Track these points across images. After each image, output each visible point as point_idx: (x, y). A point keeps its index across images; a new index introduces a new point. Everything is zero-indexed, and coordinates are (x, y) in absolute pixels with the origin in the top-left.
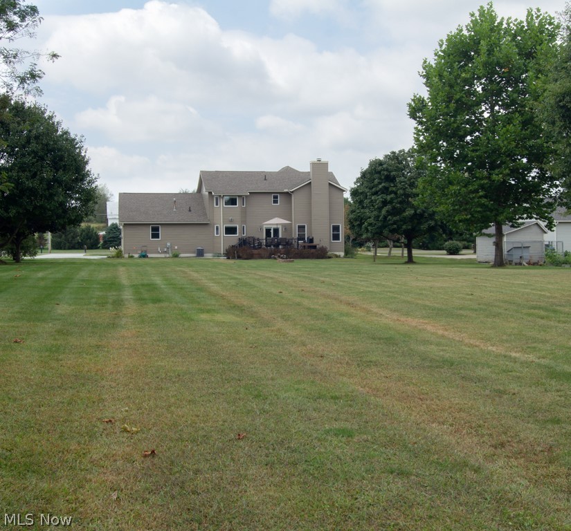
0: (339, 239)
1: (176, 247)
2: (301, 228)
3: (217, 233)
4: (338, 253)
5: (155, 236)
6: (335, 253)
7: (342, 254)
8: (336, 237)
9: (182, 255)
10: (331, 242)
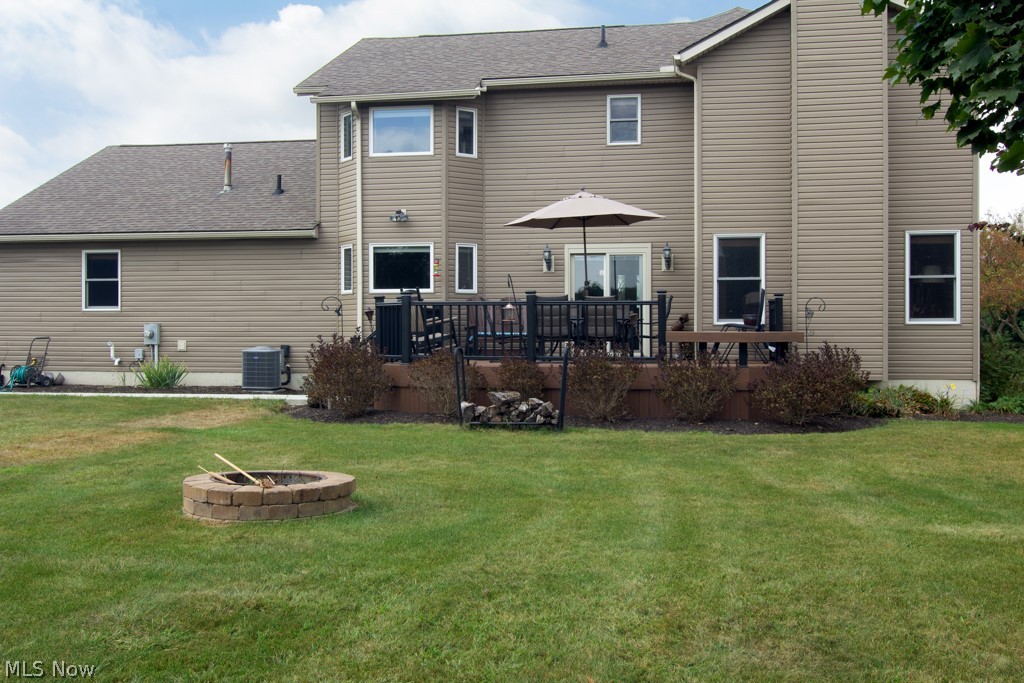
0: (948, 312)
1: (182, 345)
2: (739, 256)
3: (348, 286)
4: (935, 388)
5: (103, 293)
6: (921, 385)
7: (964, 392)
8: (933, 299)
9: (189, 379)
10: (895, 327)
